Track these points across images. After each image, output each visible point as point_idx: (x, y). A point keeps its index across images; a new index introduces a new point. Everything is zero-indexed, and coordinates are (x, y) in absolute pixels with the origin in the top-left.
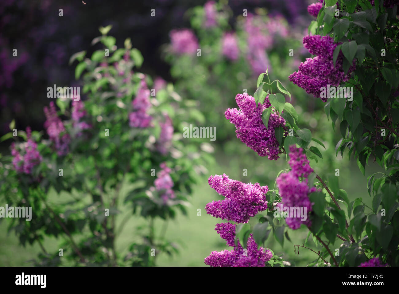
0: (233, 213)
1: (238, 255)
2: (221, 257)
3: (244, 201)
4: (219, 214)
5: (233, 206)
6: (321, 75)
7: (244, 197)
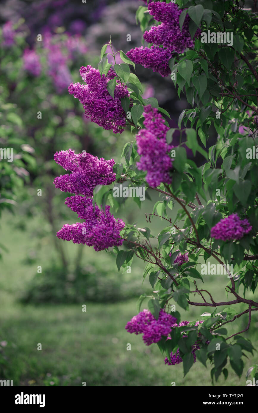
0: (82, 186)
1: (91, 226)
2: (73, 229)
3: (93, 172)
4: (68, 188)
5: (82, 179)
6: (166, 42)
7: (92, 168)
